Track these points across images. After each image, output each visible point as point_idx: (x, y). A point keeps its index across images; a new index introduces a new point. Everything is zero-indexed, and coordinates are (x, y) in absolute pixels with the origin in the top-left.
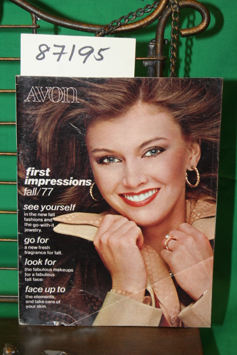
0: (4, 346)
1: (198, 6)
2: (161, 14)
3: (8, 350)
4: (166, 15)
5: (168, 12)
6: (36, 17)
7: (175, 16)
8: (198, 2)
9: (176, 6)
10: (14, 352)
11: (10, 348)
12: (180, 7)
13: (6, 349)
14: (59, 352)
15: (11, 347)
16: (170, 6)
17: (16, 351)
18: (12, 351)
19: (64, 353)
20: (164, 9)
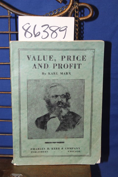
1: (88, 6)
5: (73, 9)
6: (10, 12)
9: (77, 6)
14: (18, 174)
16: (74, 6)
19: (21, 175)
20: (71, 7)
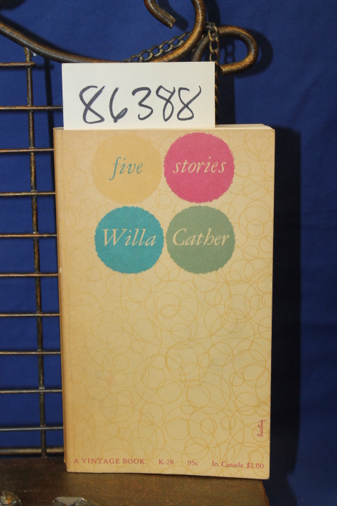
2: (195, 45)
3: (7, 499)
4: (201, 46)
5: (204, 43)
6: (30, 52)
7: (214, 48)
9: (215, 34)
10: (15, 502)
11: (9, 497)
12: (221, 36)
13: (4, 498)
15: (12, 496)
16: (206, 35)
17: (17, 501)
18: (13, 500)
20: (199, 39)
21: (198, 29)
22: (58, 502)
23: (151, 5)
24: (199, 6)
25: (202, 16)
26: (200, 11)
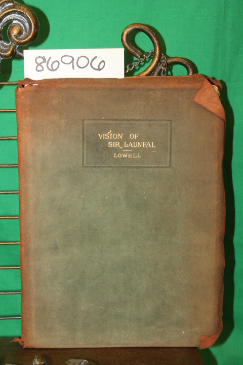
0: (34, 358)
1: (185, 62)
2: (154, 70)
3: (38, 361)
4: (158, 70)
5: (160, 68)
8: (185, 59)
10: (43, 363)
13: (37, 360)
14: (81, 360)
15: (41, 359)
16: (160, 64)
18: (42, 362)
19: (86, 361)
20: (156, 66)
21: (156, 59)
22: (70, 363)
23: (126, 44)
24: (157, 45)
25: (159, 51)
26: (157, 48)
